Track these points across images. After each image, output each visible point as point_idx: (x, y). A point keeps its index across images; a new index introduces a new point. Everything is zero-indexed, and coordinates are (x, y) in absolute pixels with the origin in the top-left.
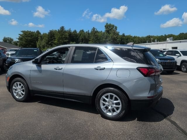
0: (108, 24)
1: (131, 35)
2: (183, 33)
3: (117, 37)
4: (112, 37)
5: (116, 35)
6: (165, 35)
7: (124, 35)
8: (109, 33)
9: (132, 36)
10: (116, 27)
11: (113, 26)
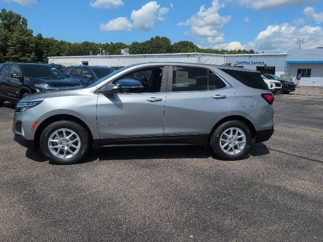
0: (7, 11)
1: (55, 39)
2: (137, 43)
3: (28, 41)
4: (18, 39)
5: (26, 36)
6: (112, 43)
7: (40, 37)
8: (10, 30)
9: (57, 41)
10: (25, 21)
11: (19, 17)
